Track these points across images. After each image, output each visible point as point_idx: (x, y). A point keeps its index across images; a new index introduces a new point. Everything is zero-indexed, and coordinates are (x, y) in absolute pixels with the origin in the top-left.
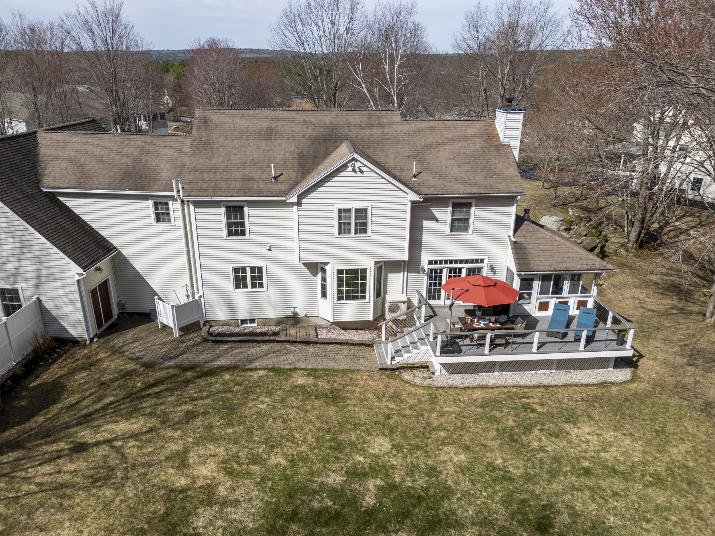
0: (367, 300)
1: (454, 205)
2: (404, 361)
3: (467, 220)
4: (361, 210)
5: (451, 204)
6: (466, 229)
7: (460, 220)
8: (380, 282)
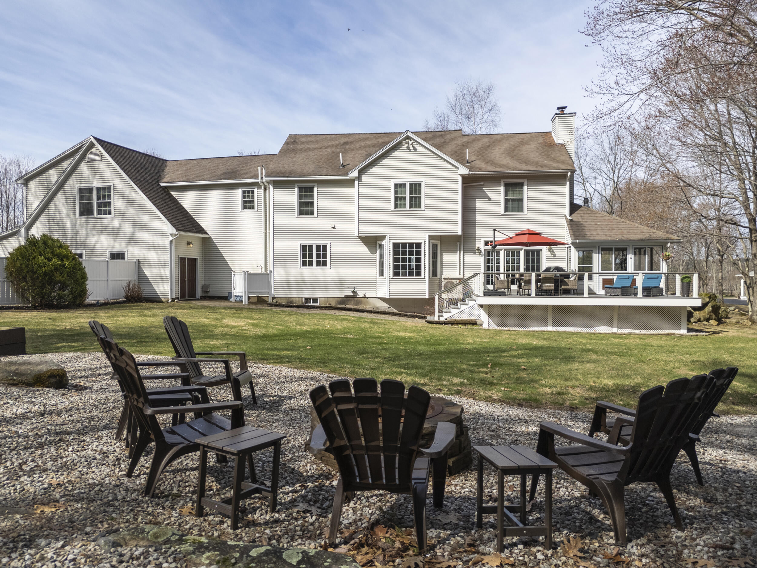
0: (423, 276)
1: (507, 185)
2: (452, 318)
3: (521, 200)
4: (415, 184)
5: (503, 184)
6: (520, 209)
7: (513, 200)
8: (436, 261)
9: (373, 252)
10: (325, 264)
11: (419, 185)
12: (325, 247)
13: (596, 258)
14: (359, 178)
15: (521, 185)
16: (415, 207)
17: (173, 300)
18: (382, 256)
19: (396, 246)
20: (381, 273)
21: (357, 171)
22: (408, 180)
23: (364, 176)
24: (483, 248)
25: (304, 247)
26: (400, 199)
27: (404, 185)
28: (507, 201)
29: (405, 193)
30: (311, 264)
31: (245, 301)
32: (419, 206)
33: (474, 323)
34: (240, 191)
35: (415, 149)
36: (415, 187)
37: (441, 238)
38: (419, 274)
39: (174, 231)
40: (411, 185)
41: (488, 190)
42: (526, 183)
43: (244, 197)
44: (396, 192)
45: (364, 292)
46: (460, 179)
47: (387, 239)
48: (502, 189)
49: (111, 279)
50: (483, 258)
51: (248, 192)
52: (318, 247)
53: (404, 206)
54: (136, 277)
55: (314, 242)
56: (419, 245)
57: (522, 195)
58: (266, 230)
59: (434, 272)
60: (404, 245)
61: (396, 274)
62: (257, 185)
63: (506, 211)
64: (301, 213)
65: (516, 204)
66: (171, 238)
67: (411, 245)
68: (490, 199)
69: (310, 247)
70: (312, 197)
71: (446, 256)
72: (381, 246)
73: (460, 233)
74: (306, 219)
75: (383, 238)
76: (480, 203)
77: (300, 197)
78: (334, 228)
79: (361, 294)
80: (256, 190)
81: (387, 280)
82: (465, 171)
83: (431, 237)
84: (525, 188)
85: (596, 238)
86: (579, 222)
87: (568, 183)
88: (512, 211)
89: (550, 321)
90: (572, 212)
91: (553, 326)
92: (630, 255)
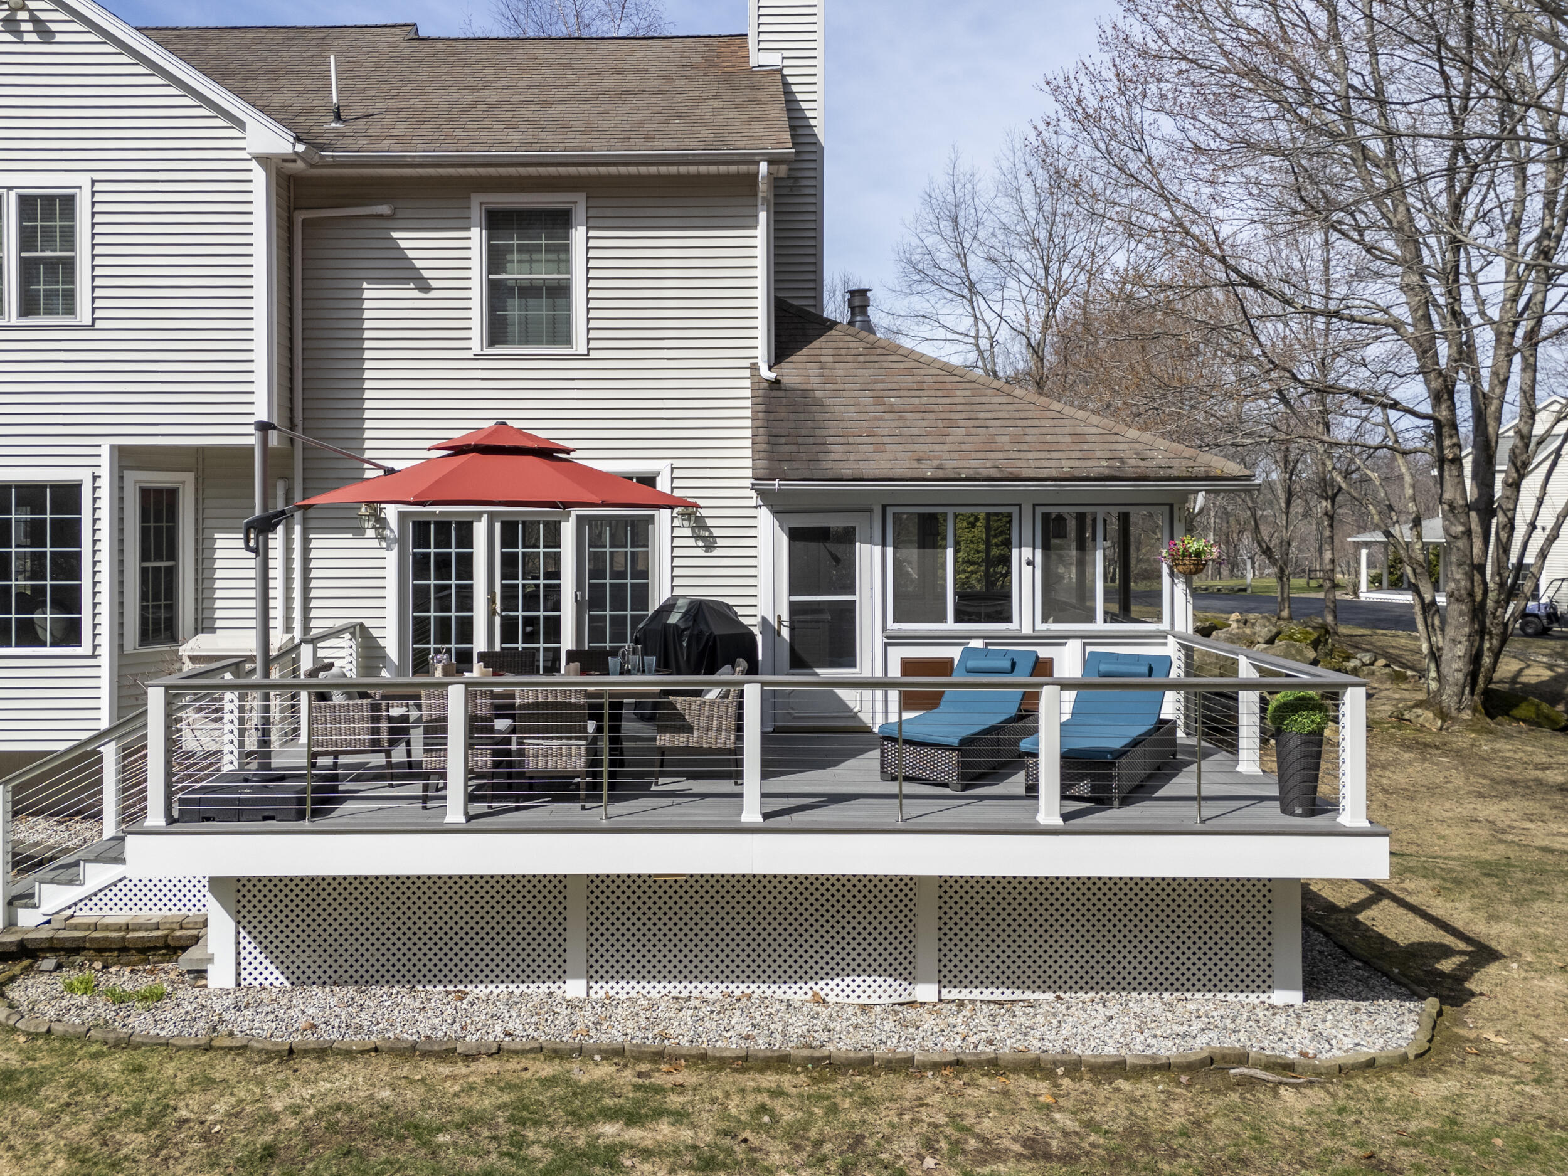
0: (85, 648)
1: (496, 221)
2: (81, 914)
3: (560, 291)
4: (49, 201)
5: (476, 213)
6: (559, 333)
7: (529, 291)
11: (67, 203)
13: (874, 564)
15: (561, 220)
16: (50, 312)
22: (7, 180)
28: (497, 293)
32: (69, 305)
35: (45, 33)
36: (48, 215)
40: (27, 203)
41: (411, 240)
42: (579, 212)
46: (259, 177)
48: (476, 238)
50: (391, 558)
56: (65, 496)
57: (568, 271)
59: (159, 619)
63: (495, 337)
65: (541, 309)
67: (29, 495)
68: (424, 286)
73: (256, 436)
76: (379, 302)
82: (275, 140)
83: (121, 458)
84: (579, 235)
85: (869, 468)
86: (805, 394)
87: (762, 216)
88: (526, 340)
90: (781, 346)
91: (591, 974)
92: (1027, 552)
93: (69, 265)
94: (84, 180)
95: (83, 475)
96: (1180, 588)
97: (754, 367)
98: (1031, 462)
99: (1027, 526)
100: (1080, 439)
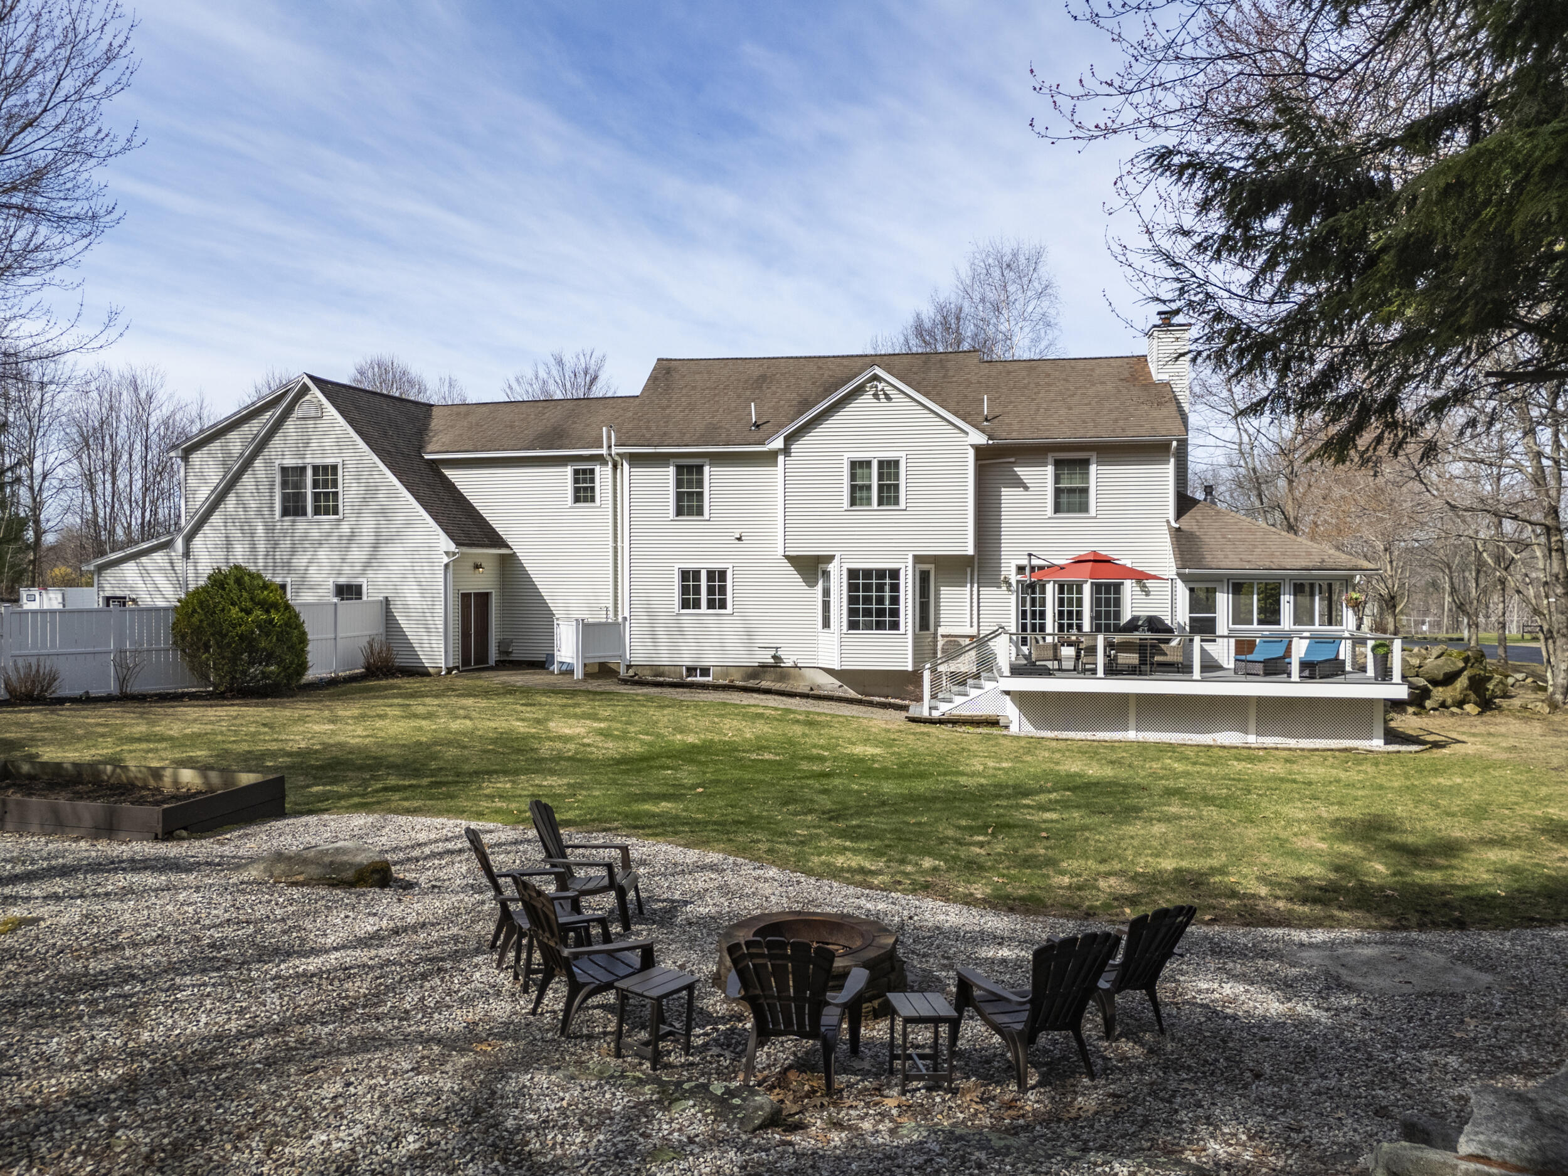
0: (902, 630)
1: (1058, 464)
2: (954, 712)
3: (1085, 491)
4: (889, 462)
5: (1050, 460)
6: (1084, 508)
7: (1071, 491)
8: (928, 603)
9: (811, 582)
10: (723, 605)
11: (896, 463)
12: (723, 574)
13: (1223, 601)
14: (786, 451)
15: (1085, 463)
16: (888, 504)
17: (449, 671)
18: (826, 592)
19: (853, 574)
20: (826, 624)
21: (781, 439)
22: (874, 455)
23: (795, 448)
24: (1014, 578)
25: (685, 575)
26: (861, 488)
27: (868, 464)
28: (1058, 492)
29: (870, 478)
30: (697, 605)
31: (578, 674)
32: (896, 502)
33: (993, 723)
34: (569, 471)
35: (888, 398)
36: (889, 468)
37: (936, 560)
38: (895, 626)
39: (452, 547)
40: (881, 464)
41: (1022, 472)
42: (1094, 459)
43: (576, 481)
44: (853, 477)
45: (794, 658)
46: (971, 453)
47: (836, 562)
48: (1050, 470)
49: (340, 634)
50: (1014, 597)
51: (584, 471)
52: (711, 574)
53: (869, 503)
54: (382, 630)
55: (704, 565)
56: (895, 574)
57: (1088, 482)
58: (615, 541)
59: (924, 621)
60: (868, 573)
61: (853, 625)
62: (600, 459)
63: (1057, 509)
64: (679, 512)
65: (1076, 498)
66: (446, 560)
67: (881, 574)
68: (1026, 488)
69: (697, 574)
70: (700, 483)
71: (945, 592)
72: (826, 574)
73: (970, 551)
74: (689, 523)
75: (830, 559)
76: (1009, 496)
77: (679, 483)
78: (739, 539)
79: (788, 662)
80: (597, 469)
81: (836, 636)
82: (981, 439)
83: (918, 559)
84: (1093, 468)
85: (1223, 564)
86: (1192, 534)
87: (1172, 460)
88: (1068, 511)
89: (1132, 722)
90: (1180, 513)
91: (1137, 730)
92: (1287, 597)
93: (897, 487)
94: (903, 454)
95: (902, 566)
96: (1350, 612)
97: (1168, 522)
98: (1289, 562)
99: (1287, 587)
100: (1309, 554)
